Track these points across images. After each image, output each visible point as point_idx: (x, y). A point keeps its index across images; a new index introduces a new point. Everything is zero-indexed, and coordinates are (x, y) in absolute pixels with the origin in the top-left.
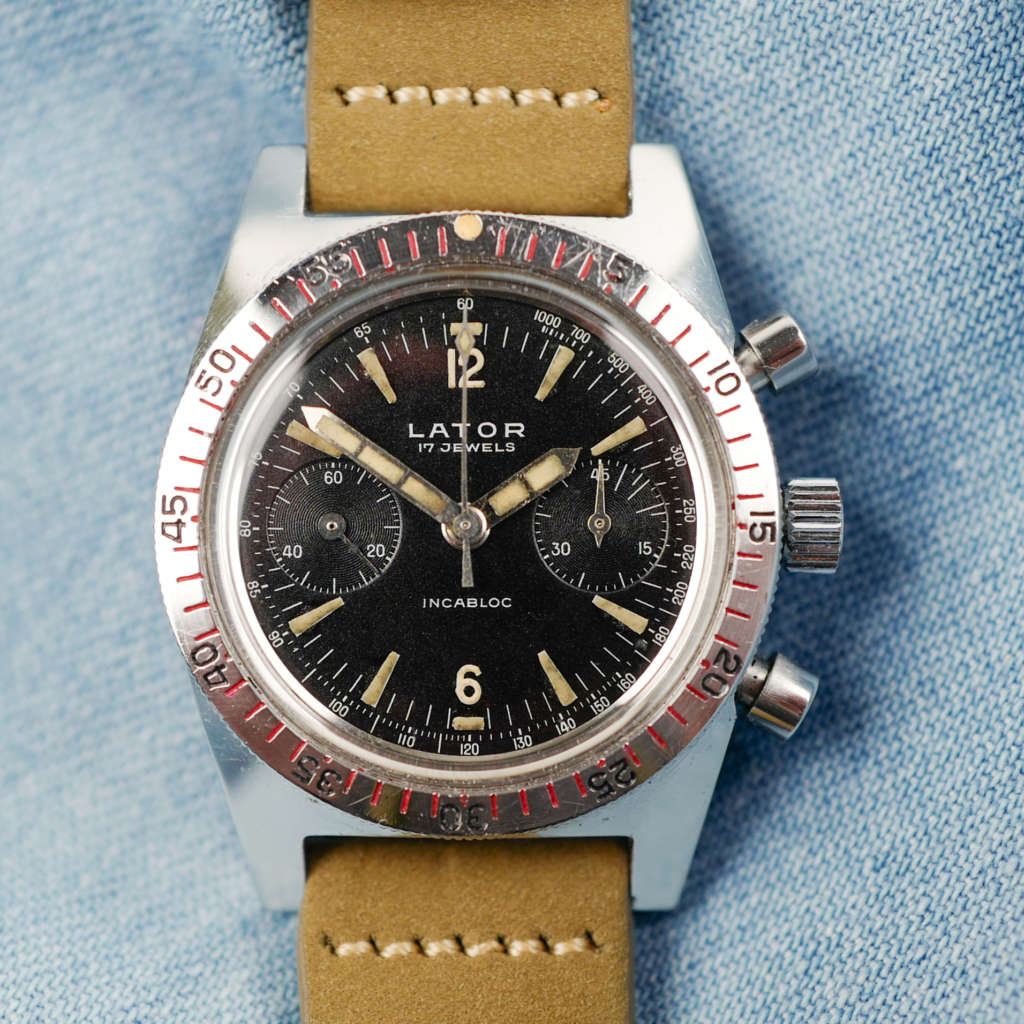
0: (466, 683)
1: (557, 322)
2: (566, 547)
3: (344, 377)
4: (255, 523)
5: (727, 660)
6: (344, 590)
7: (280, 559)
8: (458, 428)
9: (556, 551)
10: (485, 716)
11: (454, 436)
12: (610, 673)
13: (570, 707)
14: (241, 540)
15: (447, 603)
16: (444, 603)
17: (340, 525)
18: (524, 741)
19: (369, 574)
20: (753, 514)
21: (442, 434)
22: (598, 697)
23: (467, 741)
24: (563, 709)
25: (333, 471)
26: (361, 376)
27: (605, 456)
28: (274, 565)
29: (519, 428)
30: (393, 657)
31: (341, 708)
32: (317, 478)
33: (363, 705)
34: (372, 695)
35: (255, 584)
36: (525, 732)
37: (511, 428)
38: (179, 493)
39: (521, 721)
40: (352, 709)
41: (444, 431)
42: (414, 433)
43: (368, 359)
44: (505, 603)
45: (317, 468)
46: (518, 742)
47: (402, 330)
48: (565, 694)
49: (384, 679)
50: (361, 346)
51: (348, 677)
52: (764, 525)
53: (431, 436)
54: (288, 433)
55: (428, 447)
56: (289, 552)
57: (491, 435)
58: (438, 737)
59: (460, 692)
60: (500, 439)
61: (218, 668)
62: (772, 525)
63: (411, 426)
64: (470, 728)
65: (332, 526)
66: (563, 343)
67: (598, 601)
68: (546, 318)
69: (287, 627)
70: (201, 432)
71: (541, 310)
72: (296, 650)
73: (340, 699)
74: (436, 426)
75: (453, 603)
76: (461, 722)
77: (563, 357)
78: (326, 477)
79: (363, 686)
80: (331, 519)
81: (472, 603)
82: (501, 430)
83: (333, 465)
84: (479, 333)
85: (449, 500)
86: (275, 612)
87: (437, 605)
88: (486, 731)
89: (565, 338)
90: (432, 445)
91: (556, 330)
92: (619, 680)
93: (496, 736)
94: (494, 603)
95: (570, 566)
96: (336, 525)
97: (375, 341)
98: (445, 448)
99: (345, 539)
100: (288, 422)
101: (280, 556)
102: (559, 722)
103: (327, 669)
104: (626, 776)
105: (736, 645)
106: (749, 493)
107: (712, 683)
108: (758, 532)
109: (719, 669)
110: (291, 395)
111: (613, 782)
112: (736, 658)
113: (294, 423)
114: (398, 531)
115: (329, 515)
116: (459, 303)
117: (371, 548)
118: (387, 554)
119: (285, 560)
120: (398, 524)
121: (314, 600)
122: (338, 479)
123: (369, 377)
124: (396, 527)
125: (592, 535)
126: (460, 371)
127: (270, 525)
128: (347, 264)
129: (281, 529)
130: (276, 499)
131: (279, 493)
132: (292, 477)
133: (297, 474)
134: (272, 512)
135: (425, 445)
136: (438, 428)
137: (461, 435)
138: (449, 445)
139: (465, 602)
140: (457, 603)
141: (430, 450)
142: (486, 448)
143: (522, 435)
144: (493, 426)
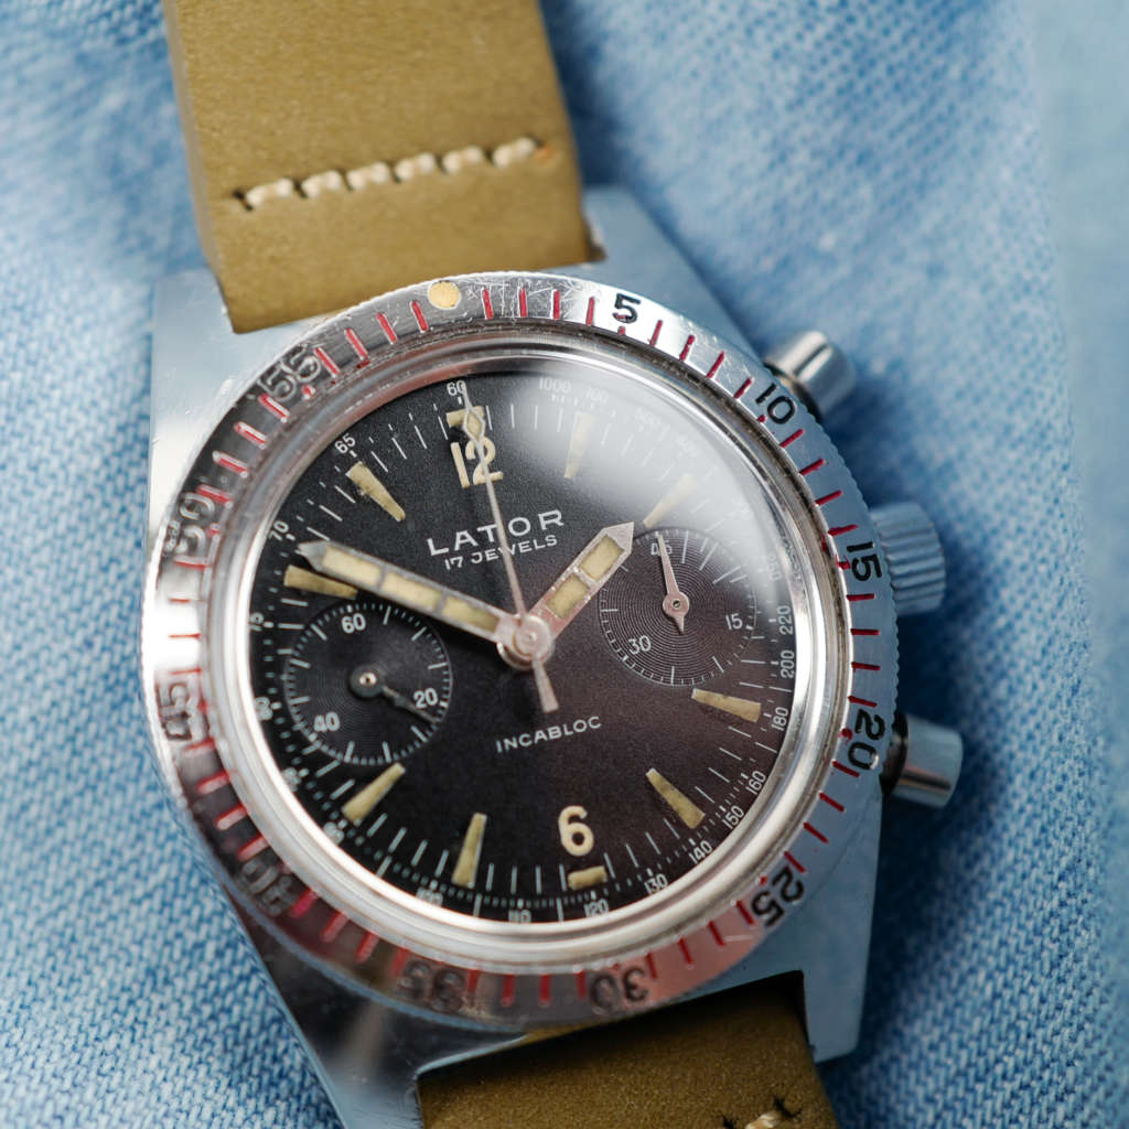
0: (572, 830)
1: (565, 388)
2: (644, 641)
3: (338, 503)
4: (273, 699)
5: (869, 724)
6: (399, 754)
7: (313, 737)
8: (485, 532)
9: (635, 649)
10: (603, 863)
11: (483, 541)
12: (734, 777)
13: (699, 828)
14: (263, 724)
15: (525, 740)
16: (522, 741)
17: (377, 675)
18: (657, 880)
19: (424, 725)
20: (851, 549)
21: (469, 544)
22: (728, 808)
23: (591, 899)
24: (692, 833)
25: (351, 615)
26: (357, 497)
27: (661, 526)
28: (308, 743)
29: (555, 516)
30: (479, 821)
31: (433, 896)
32: (334, 628)
33: (458, 888)
34: (466, 871)
35: (290, 772)
36: (655, 873)
37: (546, 518)
38: (176, 678)
39: (648, 859)
40: (445, 896)
41: (470, 539)
42: (437, 548)
43: (359, 473)
45: (331, 615)
46: (650, 885)
47: (391, 434)
48: (690, 814)
50: (348, 463)
51: (430, 859)
52: (865, 560)
53: (457, 548)
54: (287, 582)
55: (456, 562)
56: (321, 724)
57: (526, 532)
58: (555, 902)
59: (567, 842)
60: (537, 533)
62: (874, 558)
63: (430, 542)
64: (590, 883)
65: (368, 680)
66: (579, 409)
67: (697, 694)
68: (553, 385)
69: (341, 816)
70: (184, 602)
71: (545, 376)
72: (361, 840)
73: (427, 887)
74: (459, 535)
75: (533, 738)
76: (578, 878)
77: (583, 426)
78: (345, 625)
79: (451, 864)
80: (366, 671)
81: (554, 733)
82: (535, 522)
83: (350, 609)
84: (481, 417)
86: (322, 801)
88: (611, 883)
89: (580, 403)
90: (460, 559)
91: (568, 396)
92: (746, 782)
93: (623, 884)
94: (580, 726)
96: (373, 681)
97: (363, 453)
98: (477, 558)
99: (386, 689)
100: (284, 570)
101: (313, 731)
102: (691, 849)
103: (403, 855)
104: (792, 890)
105: (874, 705)
106: (842, 526)
107: (860, 754)
108: (861, 568)
109: (862, 737)
110: (279, 538)
111: (780, 902)
112: (878, 718)
113: (292, 570)
114: (446, 668)
115: (361, 668)
116: (449, 389)
117: (419, 697)
118: (440, 699)
119: (321, 735)
120: (445, 660)
121: (366, 778)
122: (360, 623)
123: (367, 496)
124: (444, 664)
125: (672, 619)
126: (471, 466)
127: (293, 698)
128: (315, 365)
129: (306, 699)
130: (291, 665)
131: (293, 657)
132: (304, 634)
133: (309, 628)
134: (290, 681)
135: (452, 560)
136: (463, 537)
137: (491, 539)
138: (480, 554)
139: (547, 733)
140: (537, 737)
141: (460, 565)
142: (523, 548)
143: (561, 524)
144: (525, 520)
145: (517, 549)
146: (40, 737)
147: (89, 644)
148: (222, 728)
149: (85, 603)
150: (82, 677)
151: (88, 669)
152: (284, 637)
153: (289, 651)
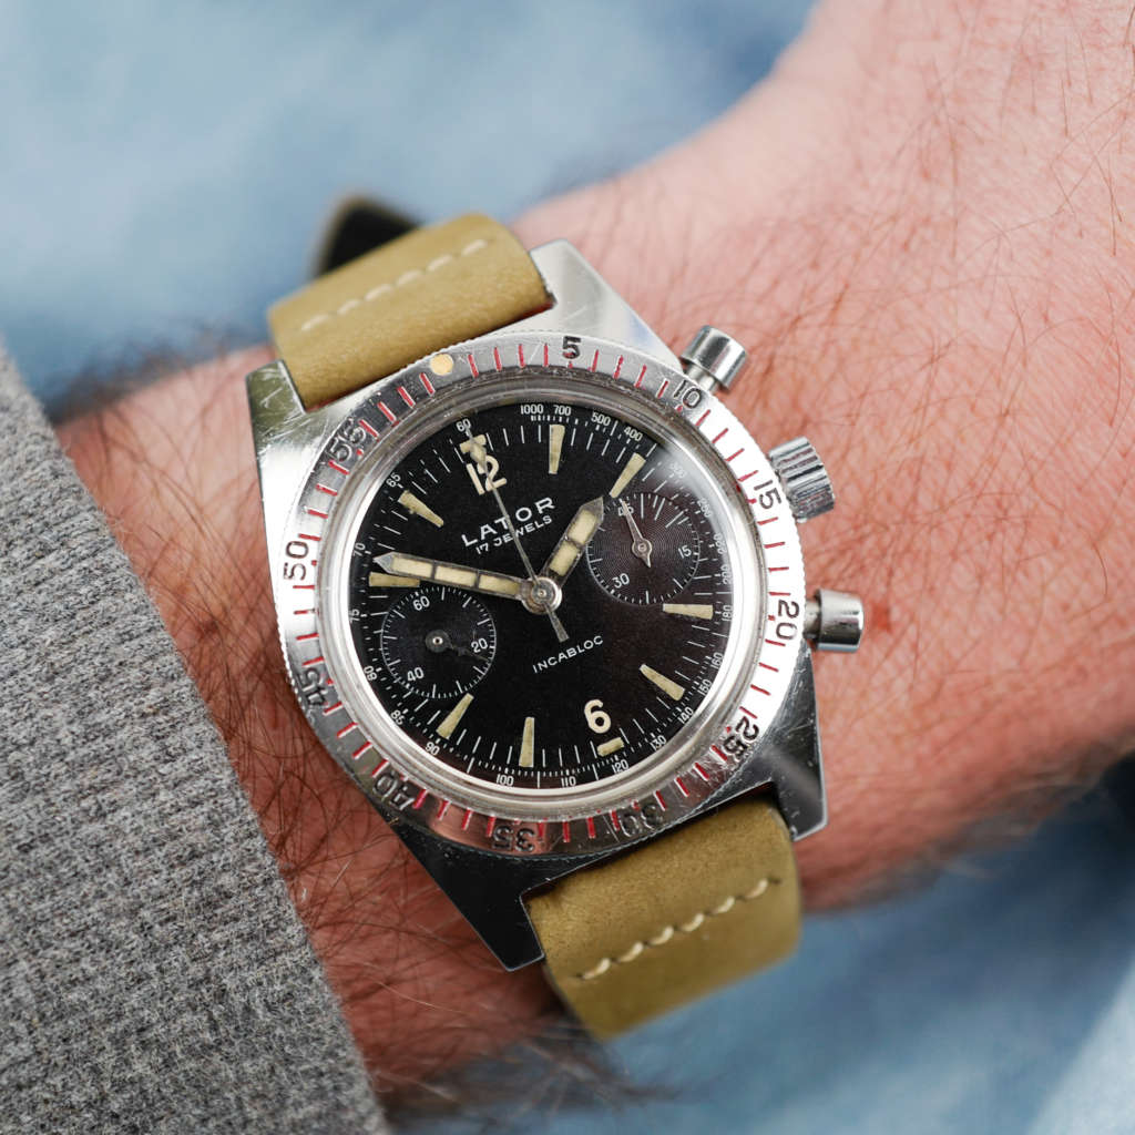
0: (595, 716)
1: (539, 409)
2: (624, 577)
3: (396, 523)
4: (376, 665)
5: (787, 608)
6: (468, 687)
7: (408, 686)
8: (501, 523)
9: (618, 584)
10: (620, 735)
11: (501, 530)
12: (700, 659)
13: (683, 699)
14: (372, 683)
15: (552, 661)
16: (550, 662)
17: (443, 637)
18: (658, 740)
19: (482, 665)
20: (757, 488)
21: (491, 533)
22: (700, 682)
23: (615, 761)
24: (678, 703)
25: (418, 598)
26: (407, 515)
27: (623, 494)
28: (405, 691)
29: (547, 502)
30: (530, 722)
31: (507, 779)
32: (409, 609)
33: (523, 769)
34: (527, 757)
35: (397, 713)
36: (657, 734)
37: (541, 505)
38: (308, 666)
39: (650, 727)
40: (516, 776)
41: (491, 530)
42: (469, 541)
43: (408, 500)
44: (597, 641)
45: (405, 601)
46: (655, 744)
47: (424, 467)
48: (676, 691)
49: (529, 741)
50: (397, 493)
51: (501, 754)
52: (768, 494)
53: (483, 538)
54: (371, 584)
55: (484, 548)
56: (412, 676)
57: (529, 517)
58: (591, 768)
59: (593, 725)
60: (537, 517)
61: (399, 789)
62: (775, 491)
63: (464, 537)
64: (613, 750)
65: (438, 641)
66: (552, 422)
67: (668, 608)
68: (530, 409)
69: (437, 736)
70: (304, 612)
71: (524, 404)
72: (451, 750)
73: (502, 773)
74: (482, 528)
75: (557, 659)
76: (604, 749)
77: (557, 434)
78: (416, 605)
79: (516, 755)
80: (435, 635)
81: (572, 652)
82: (534, 509)
83: (417, 594)
84: (484, 443)
85: (520, 580)
86: (422, 728)
87: (546, 666)
88: (627, 747)
89: (552, 418)
90: (487, 545)
91: (542, 415)
92: (710, 662)
93: (636, 747)
94: (589, 645)
95: (634, 590)
96: (441, 641)
97: (407, 484)
98: (498, 542)
99: (452, 647)
100: (367, 576)
101: (407, 682)
102: (679, 714)
103: (482, 754)
104: (751, 731)
105: (789, 594)
106: (747, 473)
107: (785, 631)
108: (767, 500)
109: (785, 618)
110: (360, 554)
111: (744, 741)
112: (794, 603)
113: (373, 574)
114: (490, 622)
115: (432, 633)
116: (458, 427)
117: (475, 645)
118: (489, 644)
119: (413, 684)
120: (487, 617)
121: (449, 706)
122: (426, 603)
123: (415, 513)
124: (488, 620)
125: (641, 559)
126: (482, 478)
127: (388, 662)
128: (361, 433)
129: (399, 661)
130: (384, 640)
131: (385, 634)
132: (389, 617)
133: (392, 613)
134: (385, 651)
135: (481, 547)
136: (486, 530)
137: (506, 527)
138: (499, 539)
139: (566, 654)
140: (560, 658)
141: (487, 549)
142: (529, 528)
143: (552, 507)
144: (527, 509)
145: (525, 530)
148: (345, 694)
152: (376, 622)
153: (382, 631)
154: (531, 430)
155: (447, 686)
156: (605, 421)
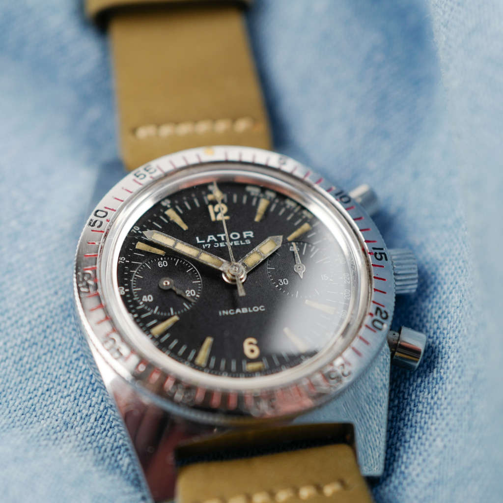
0: (250, 347)
2: (285, 281)
3: (161, 222)
4: (126, 288)
5: (381, 313)
6: (177, 312)
7: (141, 303)
8: (220, 237)
9: (281, 283)
10: (263, 362)
11: (219, 240)
13: (306, 353)
14: (122, 296)
16: (230, 312)
17: (170, 282)
19: (189, 302)
20: (374, 249)
21: (213, 240)
25: (162, 261)
26: (168, 220)
27: (296, 240)
28: (139, 305)
29: (250, 234)
30: (209, 341)
32: (155, 265)
33: (198, 366)
34: (202, 359)
35: (132, 314)
36: (285, 369)
37: (247, 234)
38: (86, 271)
41: (214, 238)
42: (200, 240)
43: (170, 213)
45: (154, 261)
47: (185, 201)
49: (206, 351)
50: (166, 208)
51: (187, 353)
52: (380, 254)
53: (208, 241)
54: (137, 247)
55: (208, 246)
56: (145, 299)
57: (238, 238)
58: (240, 376)
59: (247, 352)
60: (242, 238)
62: (384, 253)
63: (197, 238)
64: (257, 369)
65: (166, 283)
66: (262, 198)
67: (308, 302)
68: (252, 189)
69: (150, 333)
72: (157, 343)
74: (209, 237)
75: (235, 311)
76: (250, 367)
78: (159, 264)
79: (196, 356)
80: (165, 280)
81: (244, 310)
82: (242, 235)
83: (162, 259)
84: (222, 197)
85: (224, 260)
86: (143, 326)
89: (263, 196)
93: (271, 372)
94: (256, 309)
96: (168, 283)
97: (173, 206)
98: (216, 245)
99: (174, 288)
100: (136, 243)
101: (141, 301)
102: (302, 362)
103: (175, 350)
106: (370, 240)
107: (377, 324)
108: (379, 256)
109: (378, 317)
110: (135, 232)
112: (386, 312)
113: (139, 243)
114: (200, 283)
115: (164, 278)
117: (188, 292)
118: (196, 294)
119: (144, 303)
120: (200, 280)
121: (162, 319)
122: (165, 264)
123: (173, 221)
124: (199, 282)
125: (297, 273)
126: (216, 214)
127: (134, 288)
129: (140, 289)
130: (135, 277)
131: (136, 274)
132: (142, 266)
133: (144, 264)
134: (134, 282)
135: (206, 245)
136: (211, 238)
137: (223, 239)
138: (218, 244)
139: (241, 310)
140: (237, 311)
141: (209, 247)
142: (236, 243)
143: (252, 237)
144: (238, 234)
145: (233, 244)
146: (31, 329)
147: (56, 293)
149: (57, 277)
150: (52, 306)
151: (55, 303)
152: (134, 267)
153: (135, 272)
154: (250, 198)
155: (164, 308)
156: (292, 204)
